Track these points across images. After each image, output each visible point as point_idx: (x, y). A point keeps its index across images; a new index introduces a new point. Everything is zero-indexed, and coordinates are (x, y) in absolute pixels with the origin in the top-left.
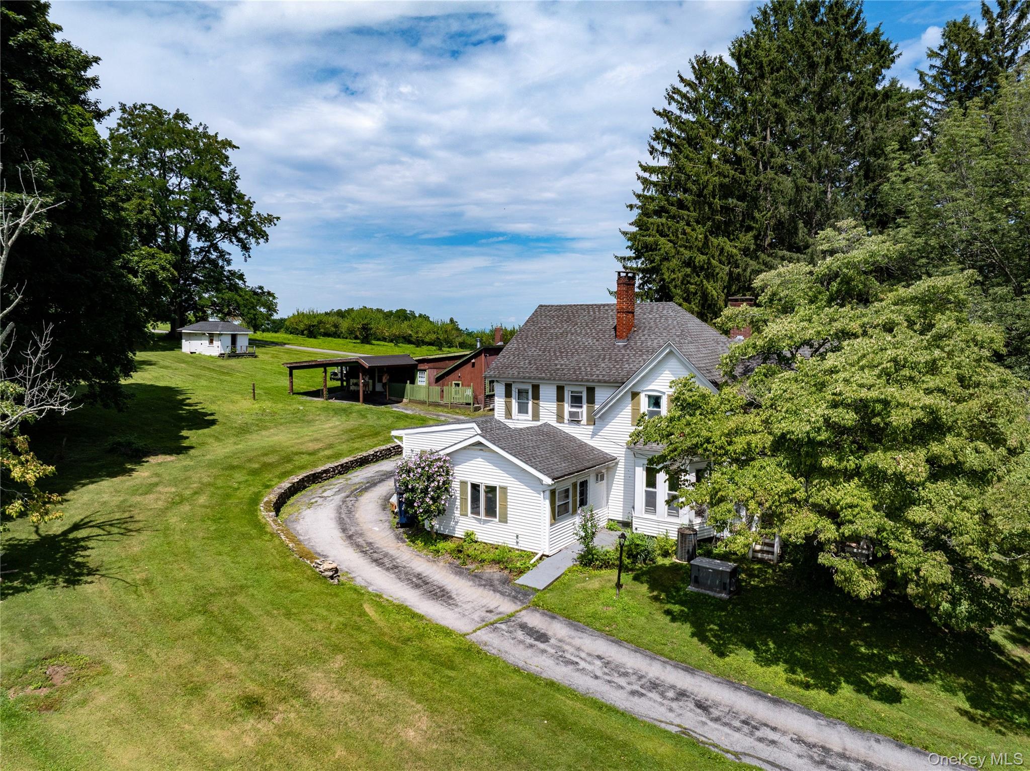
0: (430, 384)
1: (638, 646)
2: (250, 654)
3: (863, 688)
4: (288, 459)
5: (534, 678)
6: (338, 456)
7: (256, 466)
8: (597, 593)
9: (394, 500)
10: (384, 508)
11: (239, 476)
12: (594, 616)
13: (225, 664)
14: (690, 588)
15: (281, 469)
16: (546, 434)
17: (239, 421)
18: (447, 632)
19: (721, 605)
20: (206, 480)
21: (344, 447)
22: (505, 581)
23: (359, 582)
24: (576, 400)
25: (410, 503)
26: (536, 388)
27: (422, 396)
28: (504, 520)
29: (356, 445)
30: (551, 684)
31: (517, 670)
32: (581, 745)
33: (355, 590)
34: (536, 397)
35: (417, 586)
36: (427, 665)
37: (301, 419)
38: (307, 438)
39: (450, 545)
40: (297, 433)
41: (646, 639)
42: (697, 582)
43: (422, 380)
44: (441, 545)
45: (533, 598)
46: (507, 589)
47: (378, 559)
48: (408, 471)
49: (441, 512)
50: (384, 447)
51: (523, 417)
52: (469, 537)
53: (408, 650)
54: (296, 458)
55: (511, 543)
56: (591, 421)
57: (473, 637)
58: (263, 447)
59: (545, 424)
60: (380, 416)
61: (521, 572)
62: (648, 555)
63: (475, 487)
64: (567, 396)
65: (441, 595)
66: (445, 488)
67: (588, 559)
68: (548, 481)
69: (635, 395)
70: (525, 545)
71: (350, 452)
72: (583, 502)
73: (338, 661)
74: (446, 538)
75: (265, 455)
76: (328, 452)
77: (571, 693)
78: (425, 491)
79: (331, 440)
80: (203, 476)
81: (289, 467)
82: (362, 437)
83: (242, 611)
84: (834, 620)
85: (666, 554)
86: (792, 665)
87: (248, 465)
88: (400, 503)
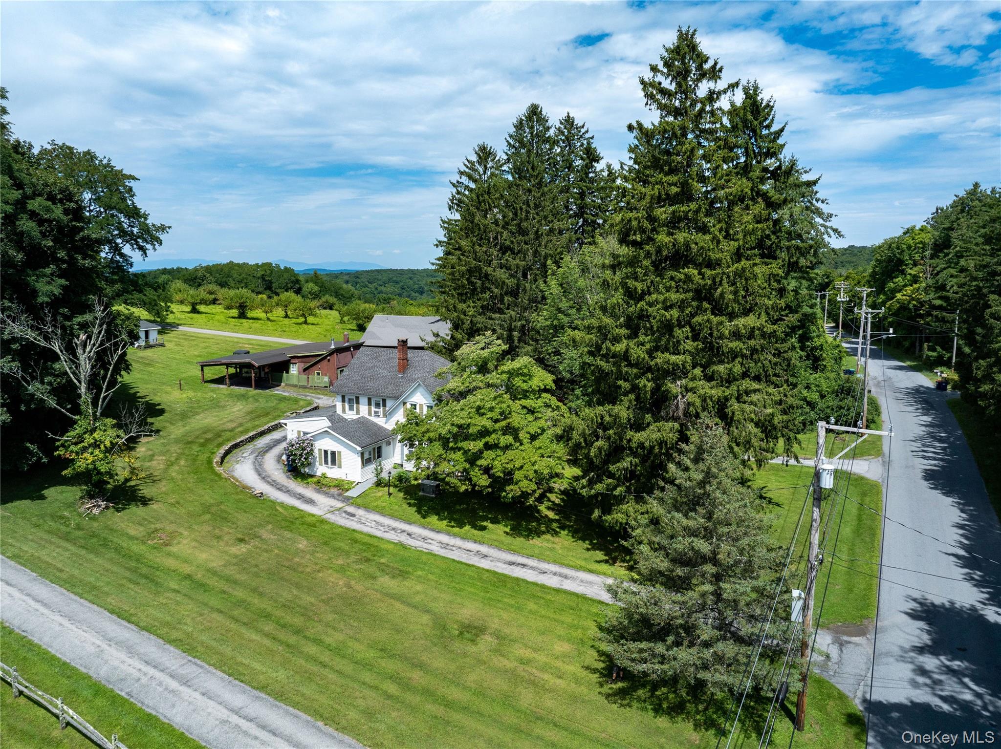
0: (299, 373)
1: (392, 516)
2: (235, 526)
3: (474, 527)
4: (218, 435)
5: (348, 529)
6: (246, 431)
7: (202, 441)
8: (380, 497)
9: (284, 457)
10: (278, 462)
11: (196, 448)
12: (377, 506)
13: (226, 529)
14: (421, 493)
15: (216, 443)
16: (362, 423)
17: (179, 408)
18: (313, 515)
19: (431, 499)
20: (179, 451)
21: (249, 425)
22: (340, 495)
23: (272, 498)
24: (377, 405)
25: (294, 461)
26: (357, 398)
27: (294, 381)
28: (340, 467)
29: (256, 423)
30: (354, 530)
31: (341, 527)
32: (361, 547)
33: (271, 501)
34: (358, 403)
35: (299, 499)
36: (305, 526)
37: (216, 405)
38: (225, 420)
39: (314, 480)
40: (218, 416)
41: (396, 514)
42: (423, 490)
43: (294, 370)
44: (310, 480)
45: (351, 501)
46: (340, 498)
47: (280, 488)
48: (293, 446)
49: (309, 464)
50: (273, 424)
51: (351, 412)
52: (324, 476)
53: (297, 522)
54: (223, 434)
55: (344, 478)
56: (385, 415)
57: (324, 517)
58: (201, 428)
59: (363, 417)
60: (268, 398)
61: (347, 490)
62: (407, 480)
63: (326, 452)
64: (373, 403)
65: (311, 502)
66: (311, 453)
67: (379, 484)
68: (359, 449)
69: (405, 403)
70: (350, 478)
71: (254, 428)
72: (379, 456)
73: (270, 527)
74: (312, 476)
75: (205, 433)
76: (240, 429)
77: (362, 533)
78: (301, 455)
79: (240, 420)
80: (175, 449)
81: (220, 440)
82: (259, 417)
83: (225, 512)
84: (475, 503)
85: (416, 479)
86: (451, 519)
87: (198, 441)
88: (288, 461)
